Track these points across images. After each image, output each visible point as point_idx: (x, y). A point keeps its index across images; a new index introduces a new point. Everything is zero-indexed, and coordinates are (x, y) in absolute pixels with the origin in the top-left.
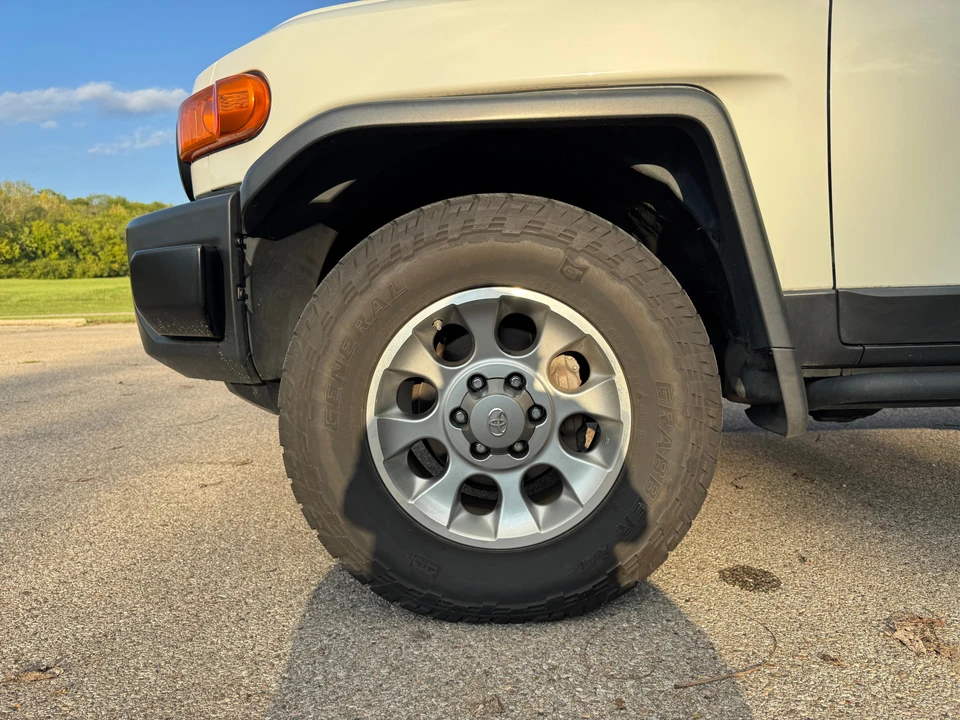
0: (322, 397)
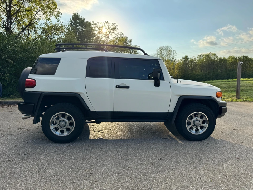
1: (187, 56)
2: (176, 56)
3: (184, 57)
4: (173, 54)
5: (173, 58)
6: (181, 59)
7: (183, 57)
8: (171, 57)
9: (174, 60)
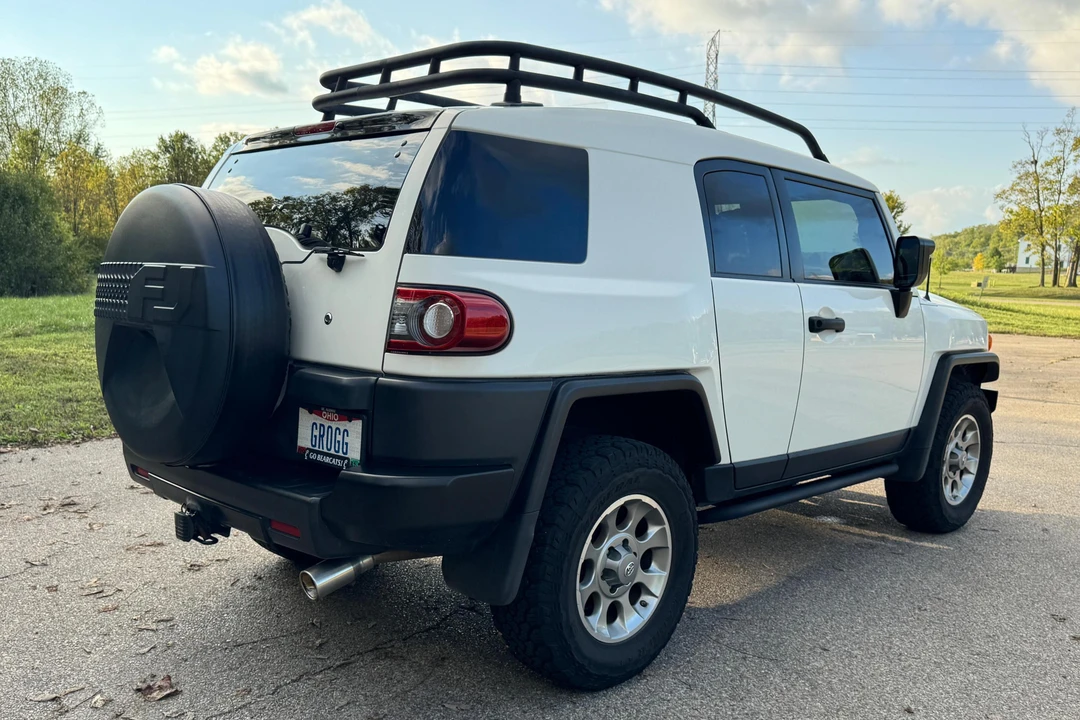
1: (185, 136)
2: (97, 129)
3: (168, 139)
4: (81, 115)
5: (81, 137)
6: (155, 149)
7: (162, 140)
8: (69, 128)
9: (91, 149)
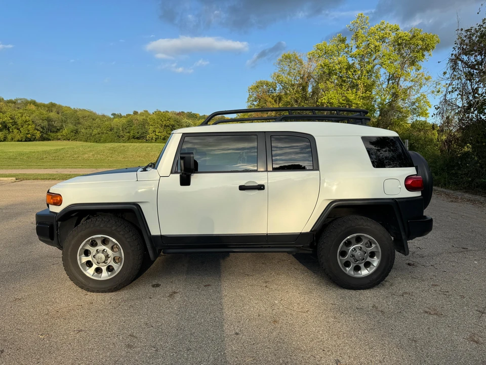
0: (69, 254)
